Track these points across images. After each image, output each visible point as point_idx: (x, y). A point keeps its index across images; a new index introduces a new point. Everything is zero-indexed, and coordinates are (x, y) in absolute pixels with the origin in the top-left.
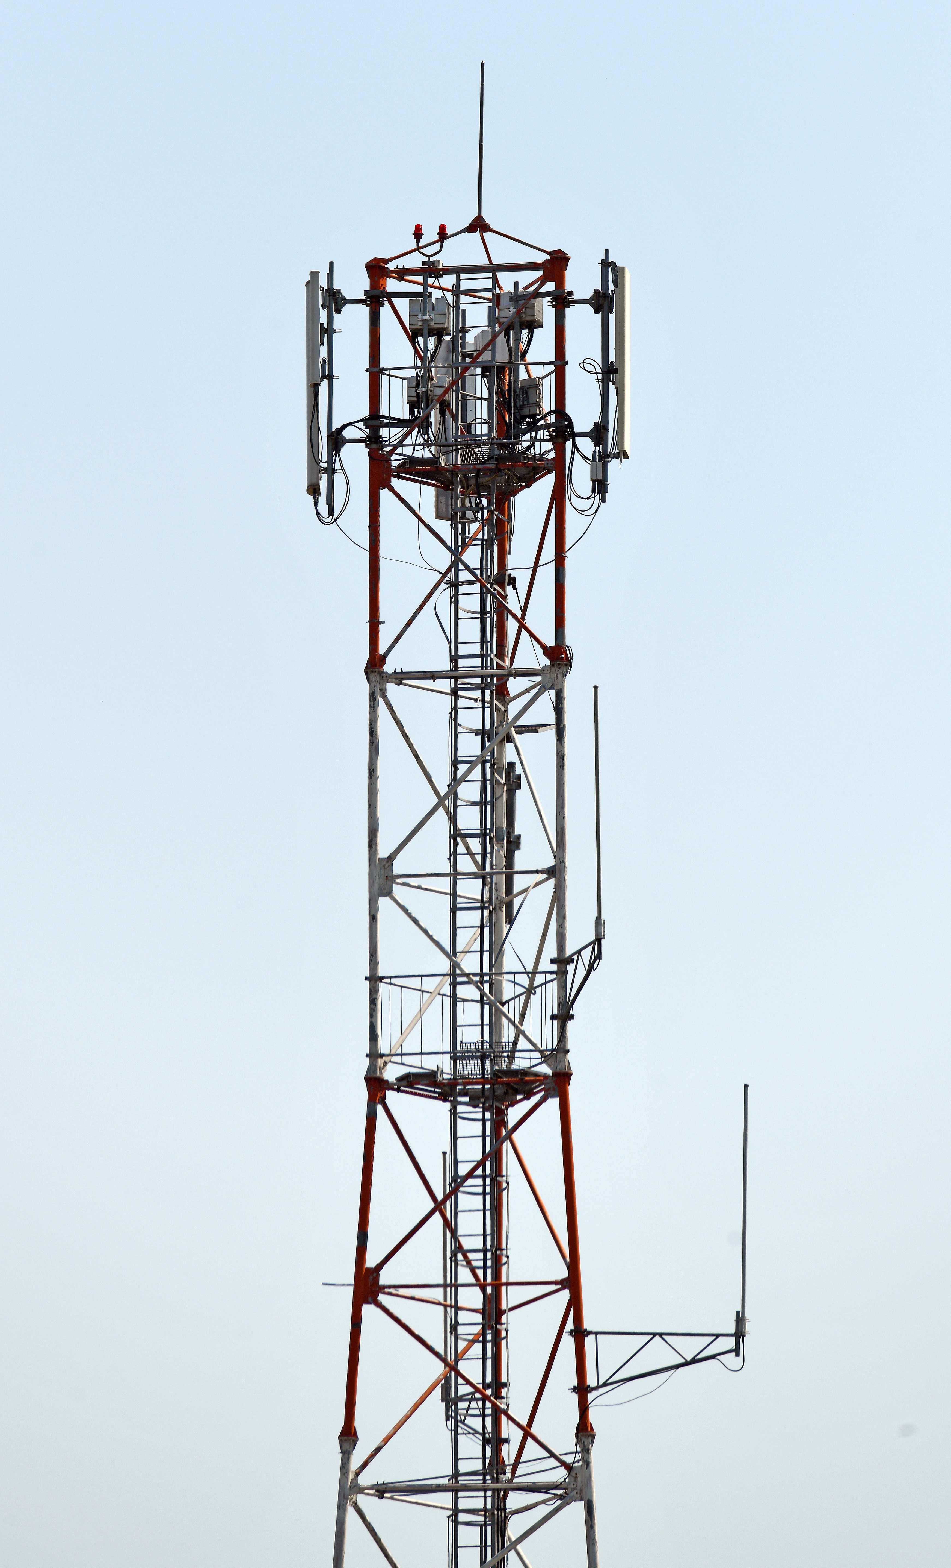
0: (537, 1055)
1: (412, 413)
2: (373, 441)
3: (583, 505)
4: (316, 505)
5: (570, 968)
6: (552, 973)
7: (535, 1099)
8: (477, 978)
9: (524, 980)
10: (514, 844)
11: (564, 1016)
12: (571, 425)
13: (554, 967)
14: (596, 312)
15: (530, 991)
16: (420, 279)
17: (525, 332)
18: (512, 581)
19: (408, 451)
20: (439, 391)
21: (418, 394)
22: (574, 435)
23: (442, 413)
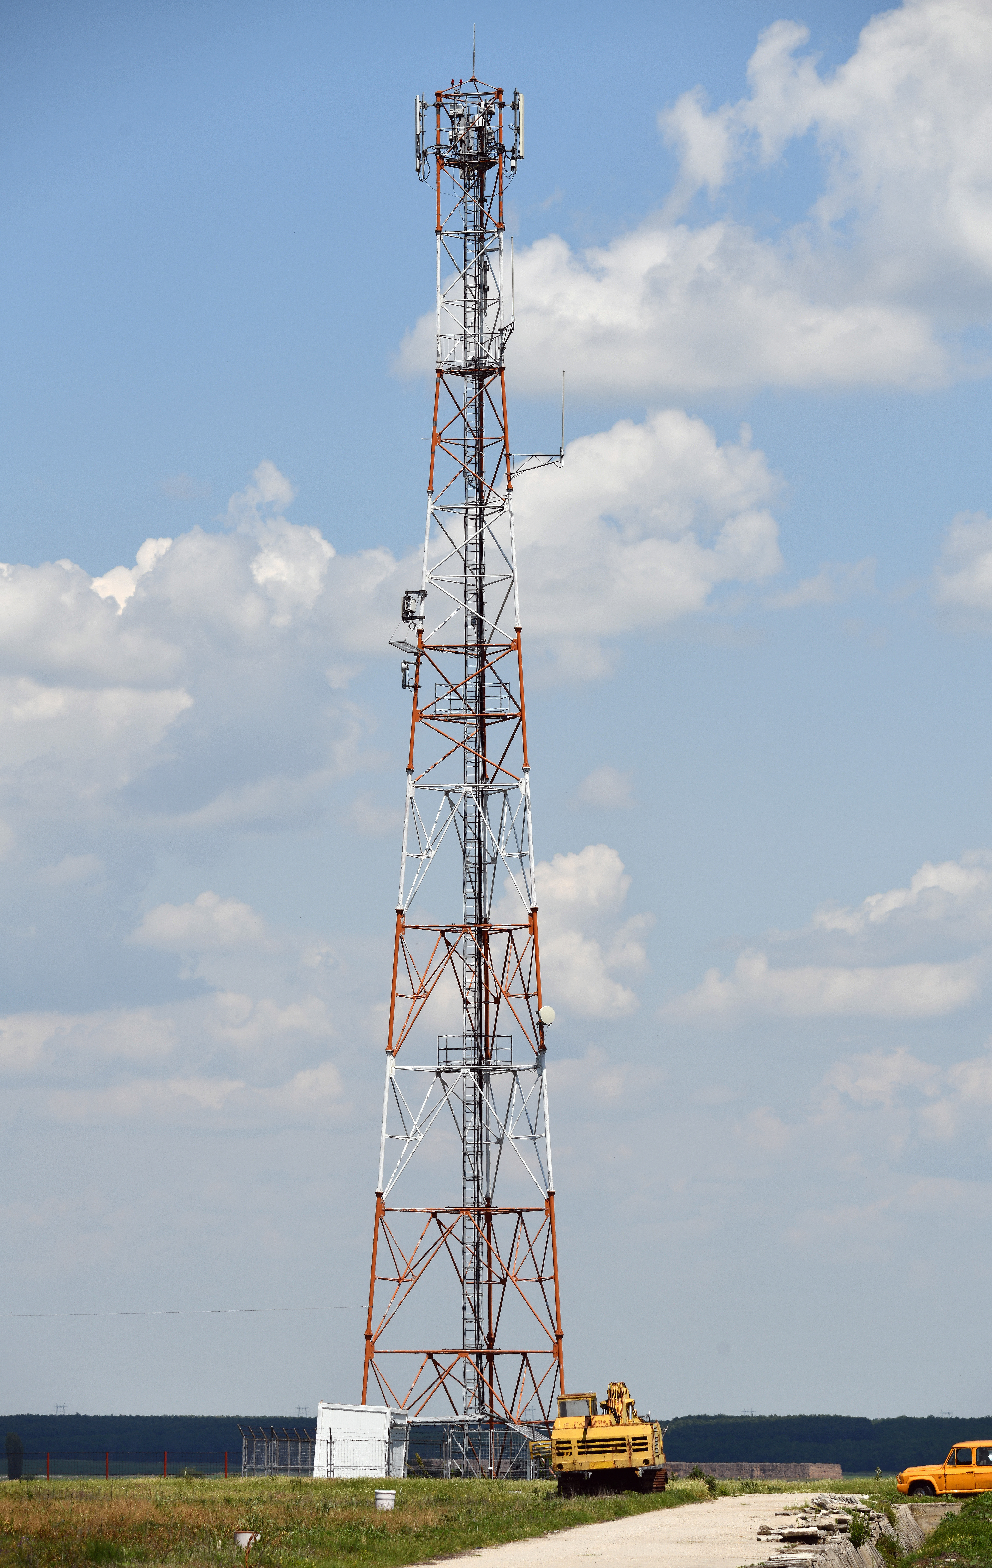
0: (494, 361)
1: (451, 144)
2: (438, 153)
3: (508, 174)
4: (419, 175)
5: (504, 332)
6: (498, 333)
7: (493, 376)
8: (474, 335)
9: (490, 336)
10: (486, 290)
11: (502, 349)
12: (504, 147)
13: (499, 332)
14: (513, 109)
15: (491, 339)
16: (453, 98)
17: (489, 116)
18: (485, 200)
19: (450, 157)
20: (460, 137)
21: (453, 137)
22: (505, 151)
23: (461, 144)
